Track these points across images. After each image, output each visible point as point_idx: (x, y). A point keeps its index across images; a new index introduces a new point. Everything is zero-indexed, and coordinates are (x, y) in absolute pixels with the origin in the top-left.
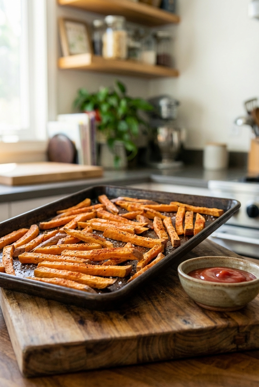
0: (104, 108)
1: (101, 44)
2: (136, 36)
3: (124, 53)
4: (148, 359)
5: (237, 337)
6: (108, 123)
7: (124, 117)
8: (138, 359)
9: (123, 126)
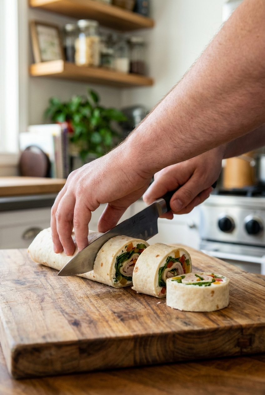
0: (77, 118)
1: (74, 50)
2: (109, 42)
3: (97, 60)
4: (145, 361)
5: (242, 340)
6: (81, 135)
7: (97, 129)
8: (135, 361)
9: (96, 138)
